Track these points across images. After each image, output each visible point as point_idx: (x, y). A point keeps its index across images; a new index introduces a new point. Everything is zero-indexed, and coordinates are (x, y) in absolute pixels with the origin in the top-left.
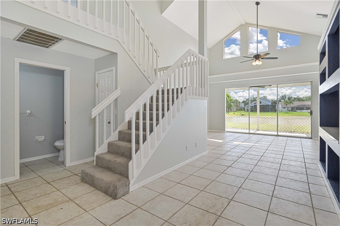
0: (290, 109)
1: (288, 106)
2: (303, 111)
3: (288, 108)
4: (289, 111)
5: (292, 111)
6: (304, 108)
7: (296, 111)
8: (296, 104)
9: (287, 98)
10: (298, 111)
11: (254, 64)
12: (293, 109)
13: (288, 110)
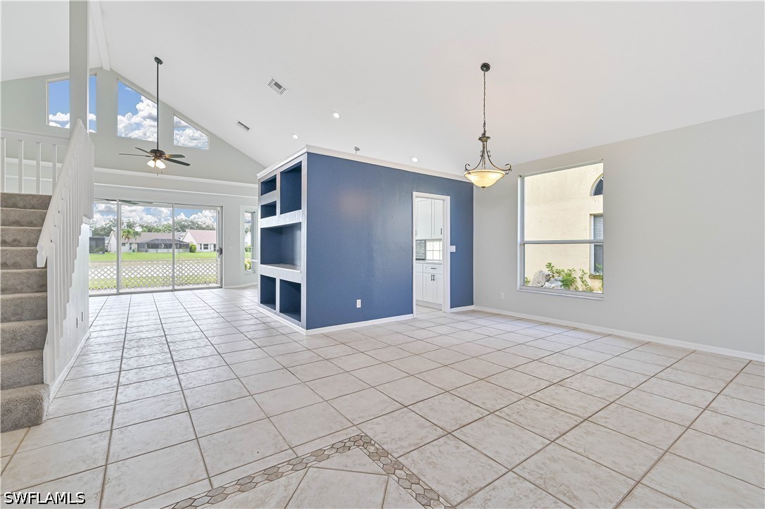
0: (135, 246)
1: (131, 241)
2: (159, 250)
3: (131, 244)
4: (134, 251)
5: (138, 251)
6: (161, 244)
7: (147, 251)
8: (147, 237)
9: (125, 224)
10: (151, 250)
11: (151, 163)
12: (141, 247)
13: (131, 248)
